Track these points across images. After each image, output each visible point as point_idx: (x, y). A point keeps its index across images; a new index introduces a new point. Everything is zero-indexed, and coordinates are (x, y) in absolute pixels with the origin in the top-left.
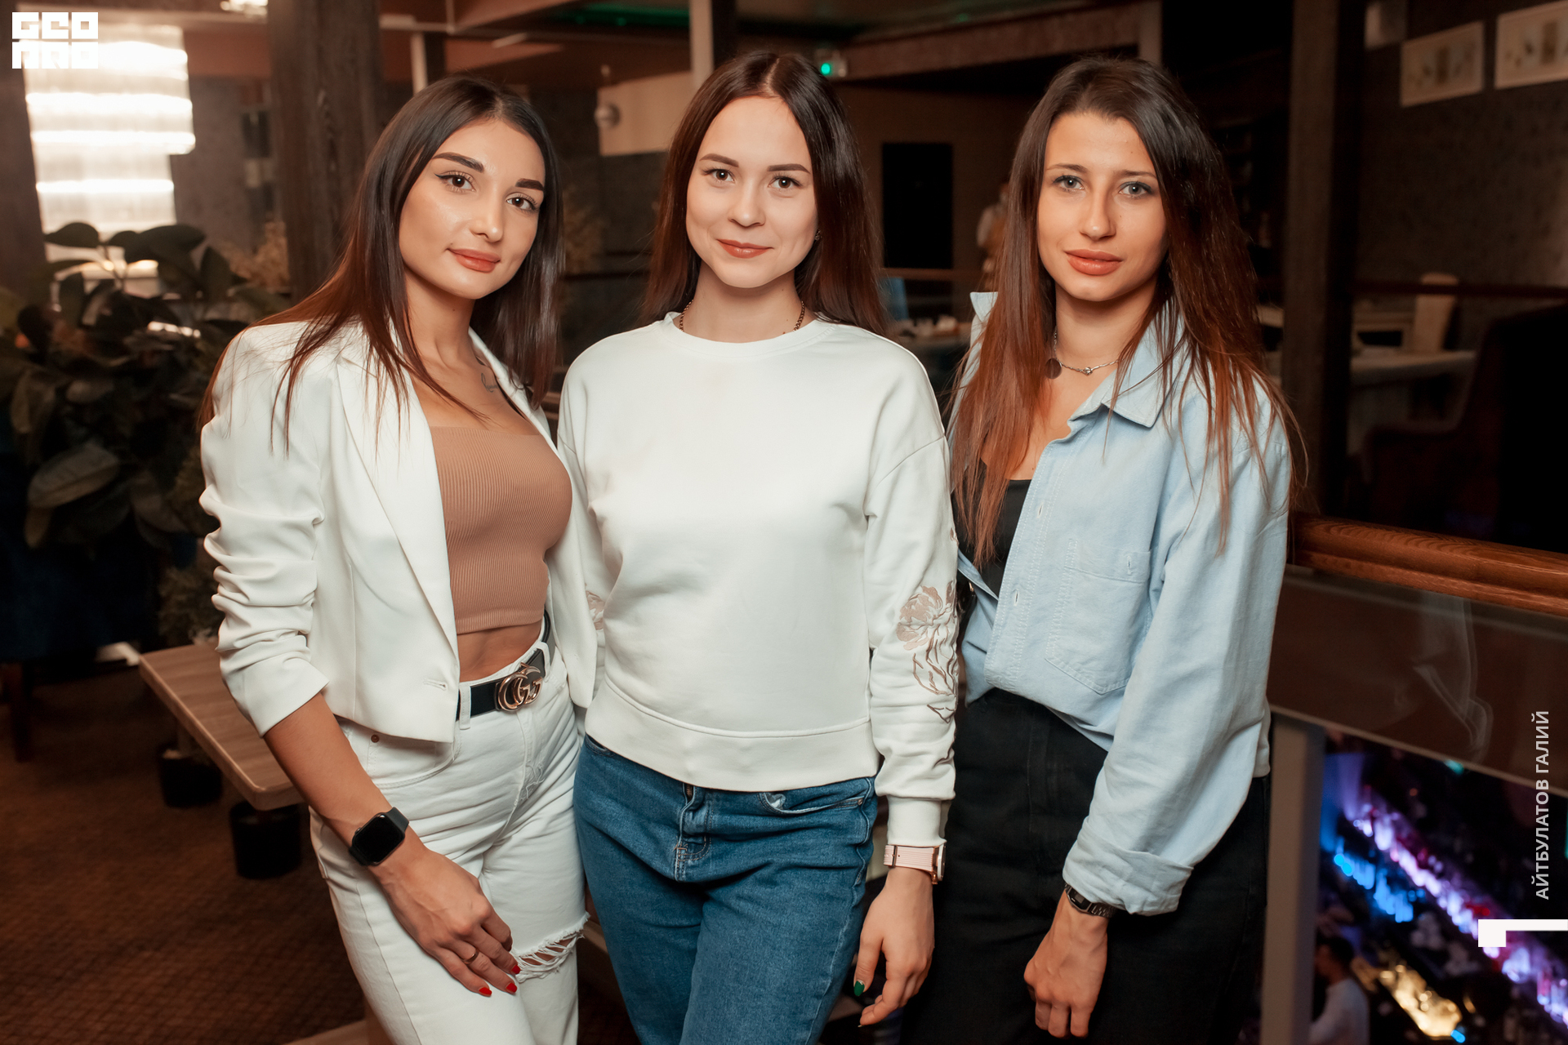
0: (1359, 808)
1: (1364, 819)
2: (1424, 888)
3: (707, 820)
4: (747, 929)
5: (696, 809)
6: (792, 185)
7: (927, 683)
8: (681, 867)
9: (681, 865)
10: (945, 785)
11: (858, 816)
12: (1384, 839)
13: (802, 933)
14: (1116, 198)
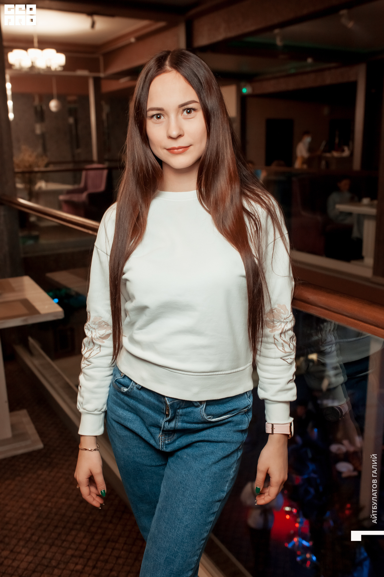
3: (175, 425)
4: (189, 471)
6: (193, 112)
7: (281, 348)
8: (162, 445)
10: (292, 395)
11: (245, 417)
13: (215, 474)
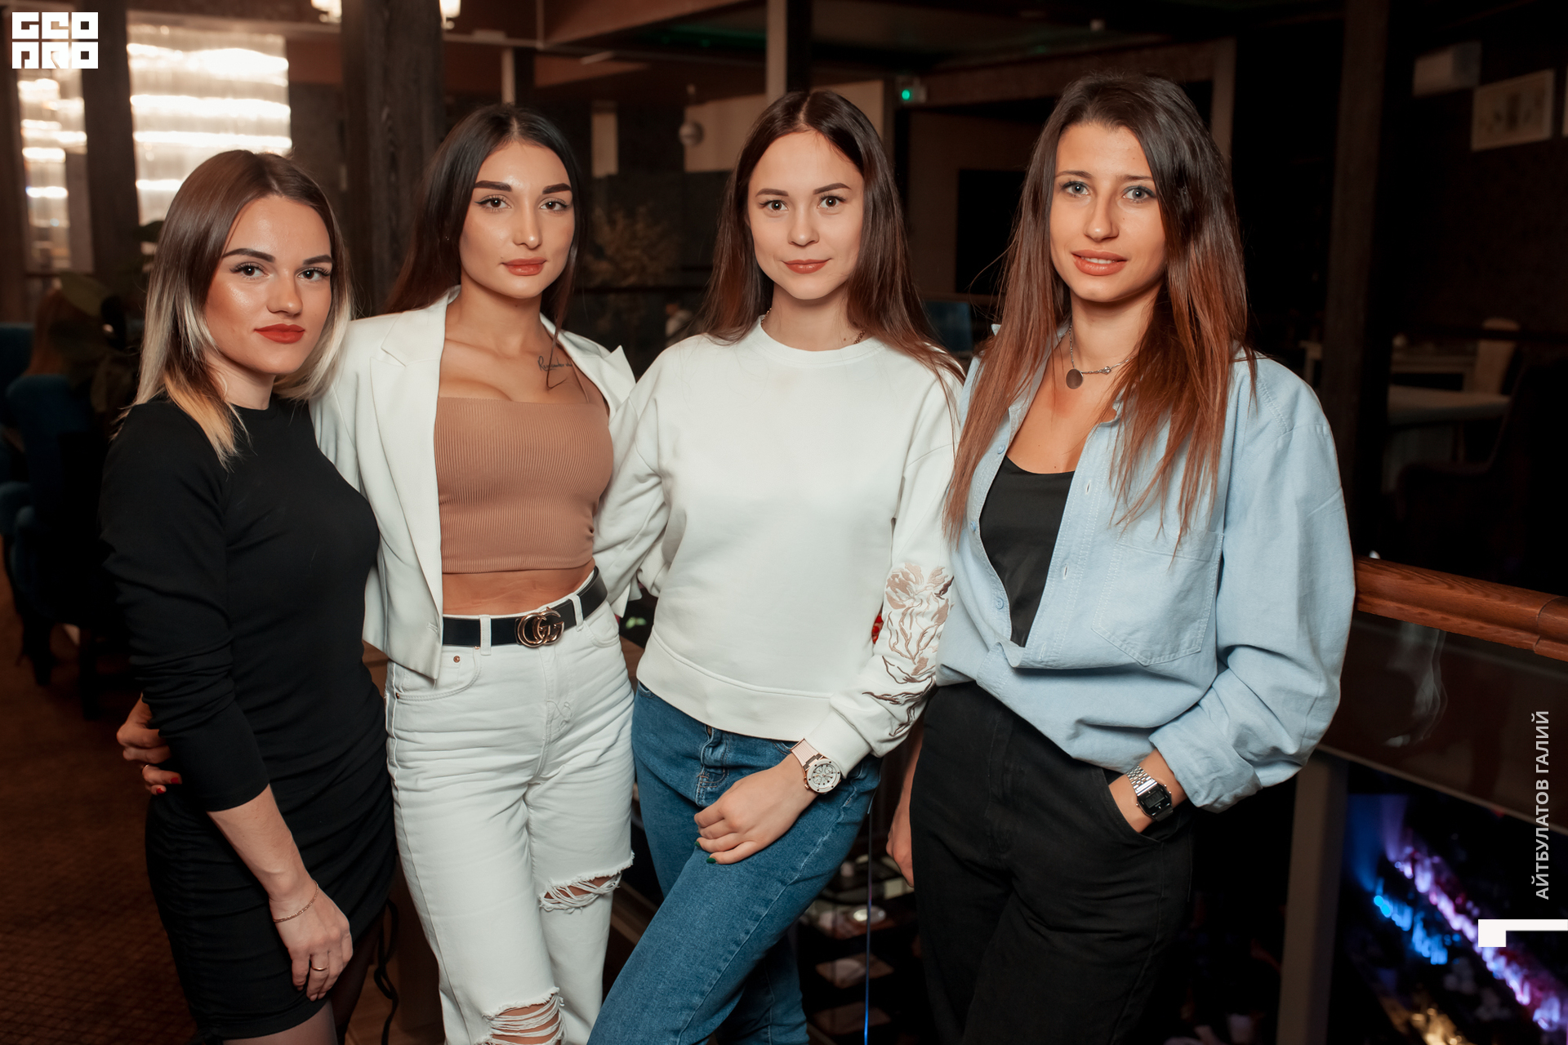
0: (1401, 849)
1: (1405, 861)
2: (1461, 932)
3: (723, 756)
5: (716, 745)
8: (702, 792)
9: (702, 790)
12: (1424, 883)
14: (1119, 202)
